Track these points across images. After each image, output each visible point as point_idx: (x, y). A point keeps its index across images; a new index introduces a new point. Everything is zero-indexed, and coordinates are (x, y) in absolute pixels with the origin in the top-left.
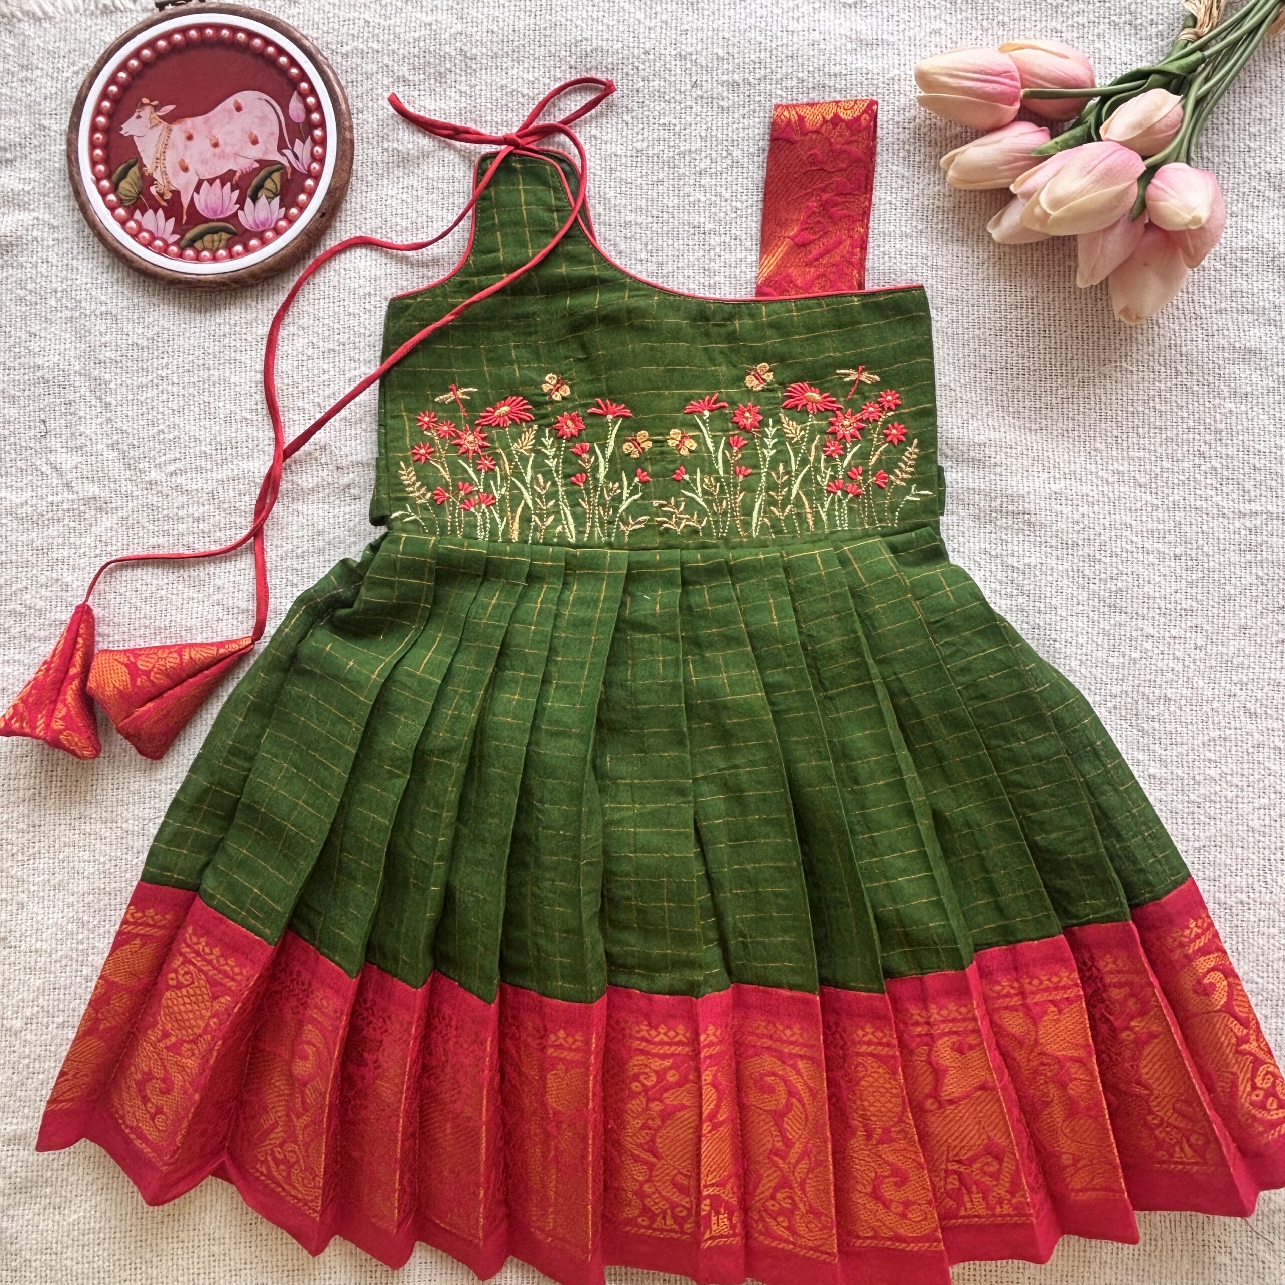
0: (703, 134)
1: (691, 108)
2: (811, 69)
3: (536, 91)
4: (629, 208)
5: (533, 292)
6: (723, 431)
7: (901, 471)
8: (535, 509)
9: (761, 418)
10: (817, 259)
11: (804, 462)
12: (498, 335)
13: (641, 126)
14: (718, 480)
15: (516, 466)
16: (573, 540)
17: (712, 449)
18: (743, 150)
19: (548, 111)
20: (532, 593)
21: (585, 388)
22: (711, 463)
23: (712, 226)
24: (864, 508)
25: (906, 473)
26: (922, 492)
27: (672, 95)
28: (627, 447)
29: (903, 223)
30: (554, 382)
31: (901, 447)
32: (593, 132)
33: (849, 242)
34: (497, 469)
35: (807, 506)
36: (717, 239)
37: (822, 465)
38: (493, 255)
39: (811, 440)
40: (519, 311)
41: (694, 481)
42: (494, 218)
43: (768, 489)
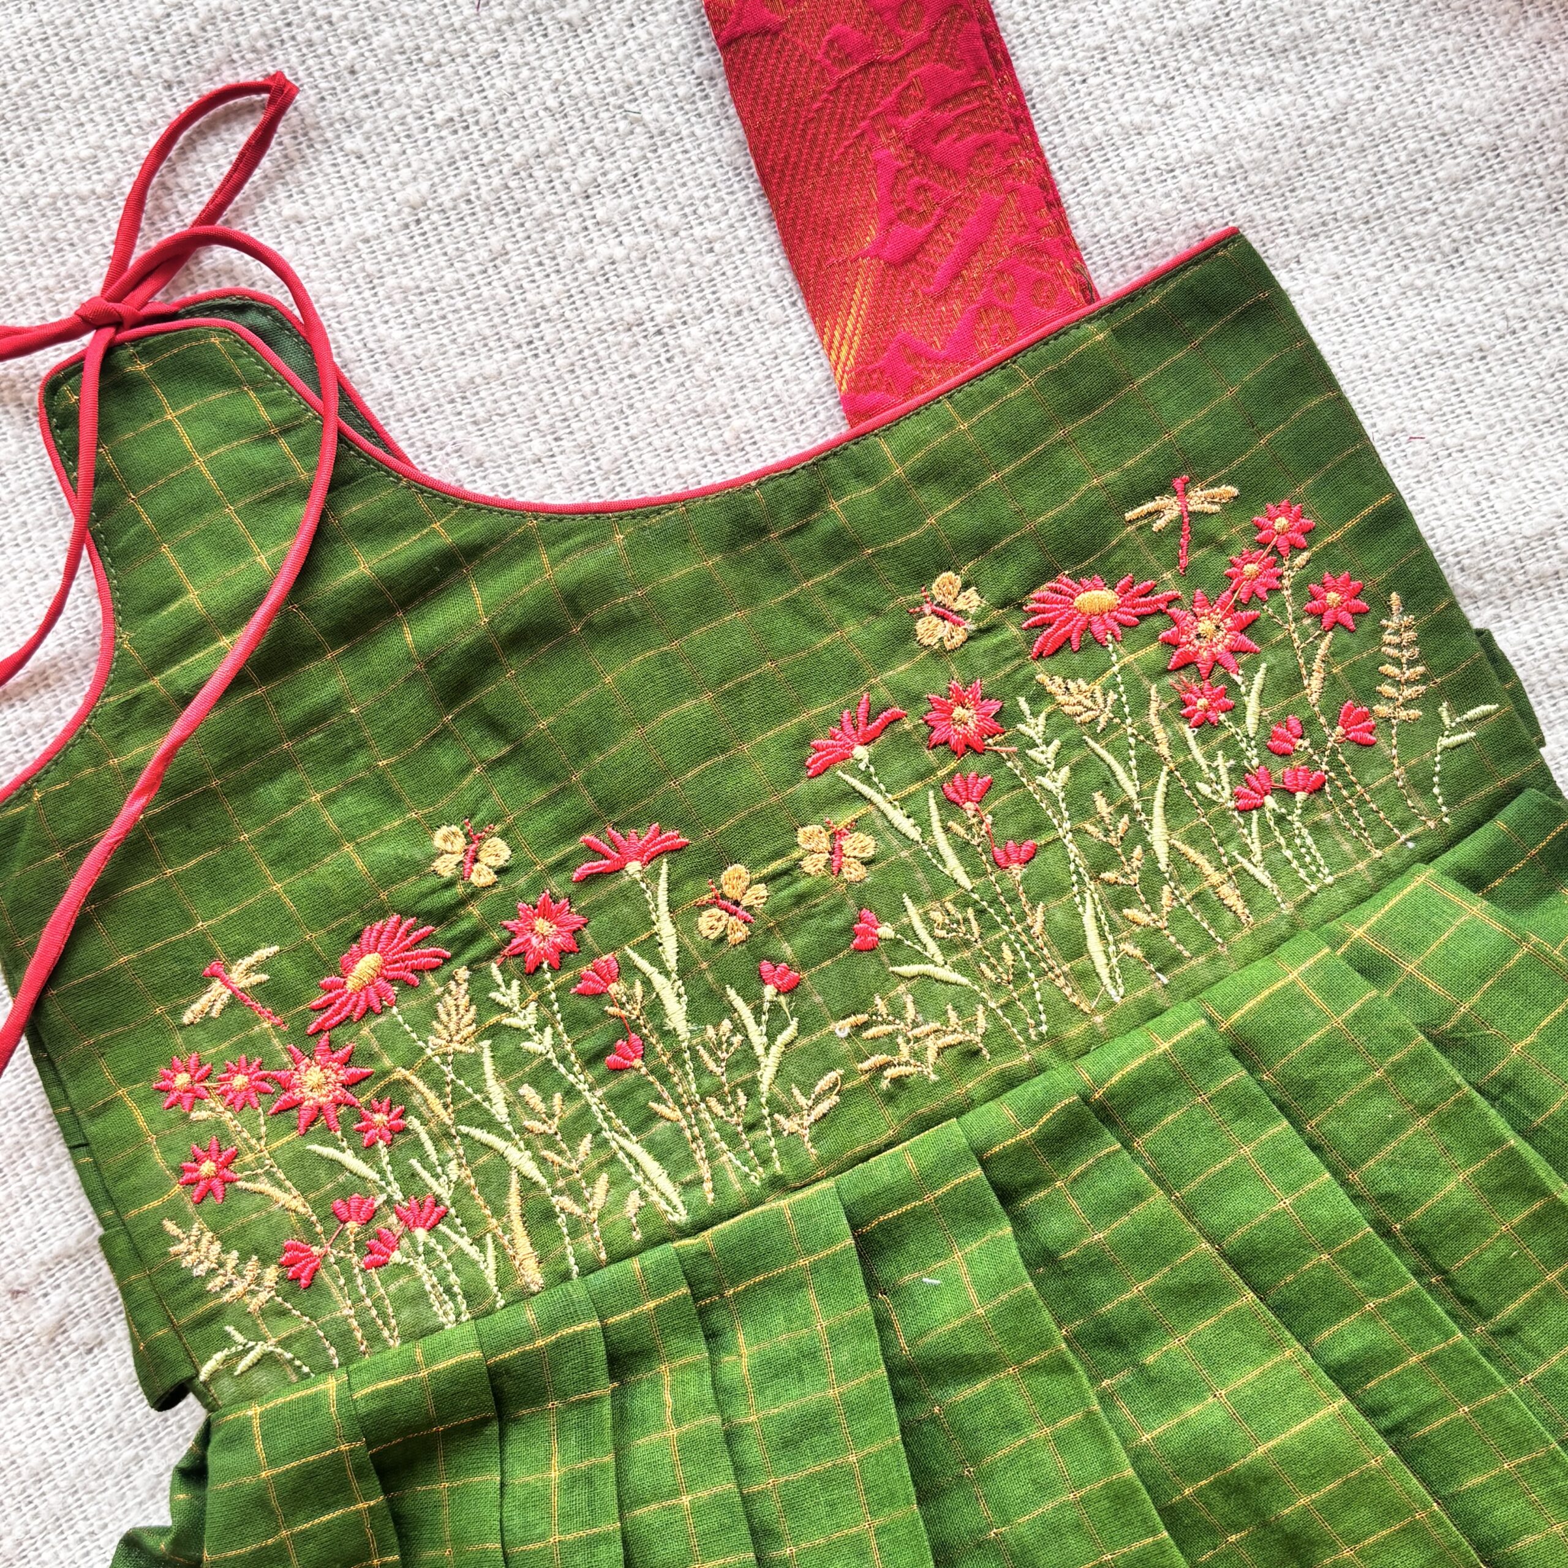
0: (552, 103)
1: (496, 55)
3: (109, 176)
4: (453, 350)
5: (313, 651)
6: (921, 777)
7: (1397, 684)
8: (552, 1180)
9: (994, 707)
10: (957, 276)
11: (1149, 764)
12: (275, 792)
13: (395, 148)
14: (963, 902)
15: (458, 1095)
16: (681, 1217)
17: (915, 834)
18: (661, 99)
19: (158, 208)
20: (641, 1402)
21: (544, 822)
22: (928, 867)
23: (669, 306)
24: (1348, 811)
25: (1409, 683)
26: (1471, 714)
27: (438, 45)
28: (710, 923)
29: (1116, 105)
30: (460, 843)
31: (1367, 625)
32: (287, 212)
33: (1013, 202)
34: (413, 1123)
35: (1208, 869)
36: (695, 330)
37: (1197, 753)
38: (173, 607)
39: (1142, 704)
40: (294, 713)
41: (908, 930)
42: (137, 518)
43: (1097, 869)
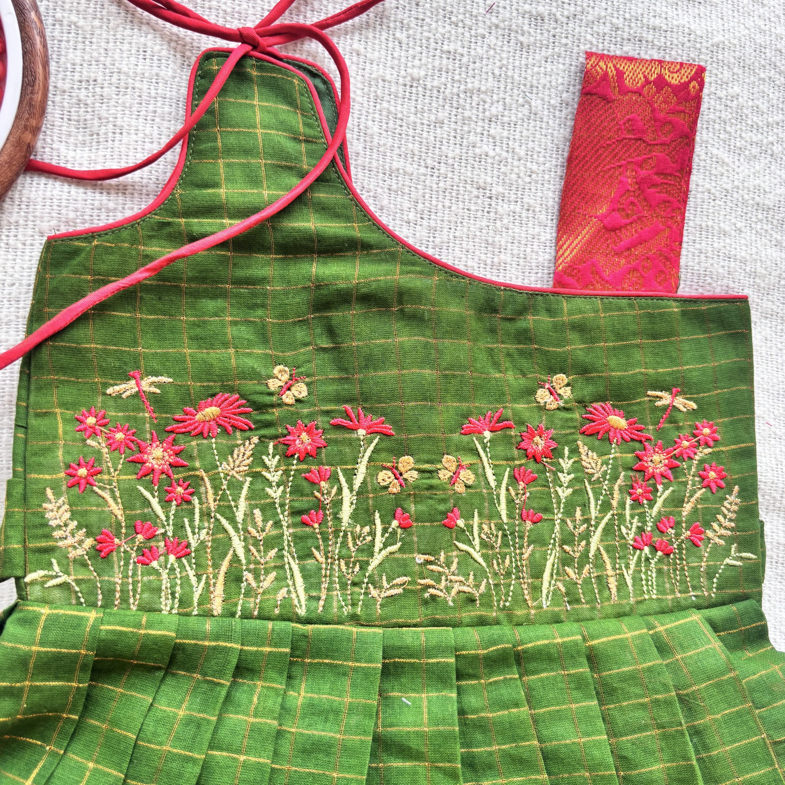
0: (497, 72)
1: (483, 37)
2: (627, 16)
4: (397, 151)
5: (264, 249)
6: (507, 459)
7: (720, 525)
8: (249, 562)
9: (554, 445)
10: (629, 249)
11: (606, 506)
12: (211, 305)
13: (418, 49)
14: (500, 527)
15: (224, 498)
16: (302, 612)
17: (493, 484)
18: (543, 100)
19: (297, 8)
21: (331, 388)
22: (492, 503)
23: (501, 189)
24: (675, 570)
25: (726, 528)
26: (744, 555)
27: (461, 17)
28: (385, 477)
29: (721, 218)
30: (286, 377)
31: (720, 494)
32: (356, 46)
33: (667, 232)
34: (195, 501)
35: (609, 566)
36: (505, 206)
37: (628, 512)
38: (210, 191)
39: (615, 478)
40: (241, 273)
41: (470, 528)
42: (215, 140)
43: (564, 542)
